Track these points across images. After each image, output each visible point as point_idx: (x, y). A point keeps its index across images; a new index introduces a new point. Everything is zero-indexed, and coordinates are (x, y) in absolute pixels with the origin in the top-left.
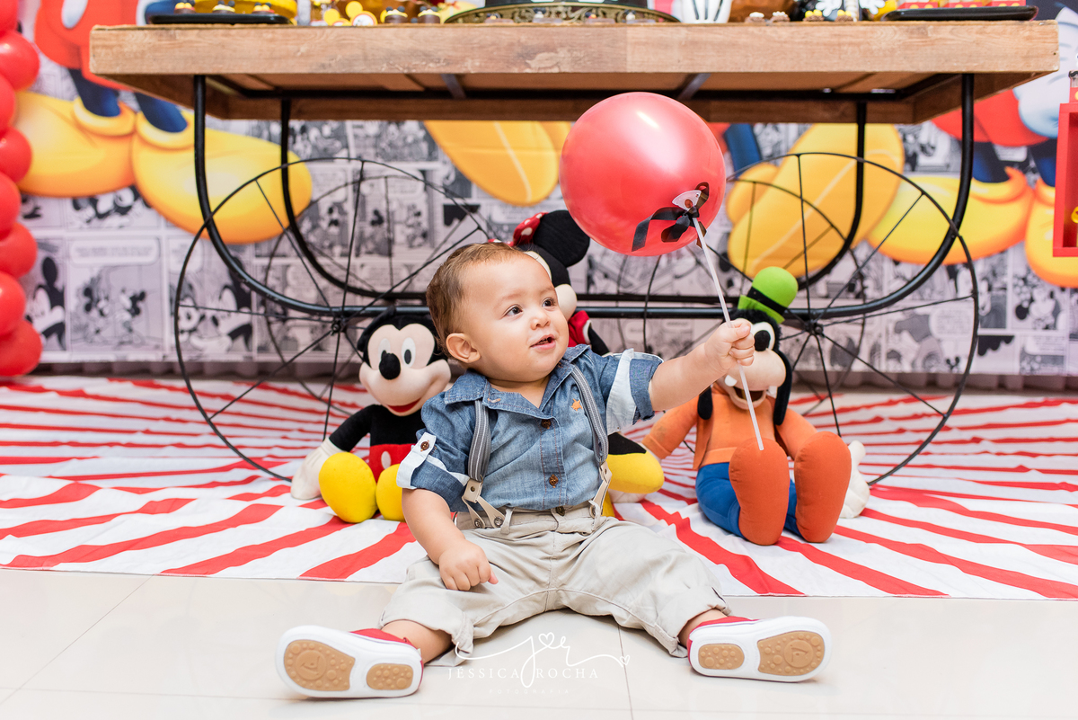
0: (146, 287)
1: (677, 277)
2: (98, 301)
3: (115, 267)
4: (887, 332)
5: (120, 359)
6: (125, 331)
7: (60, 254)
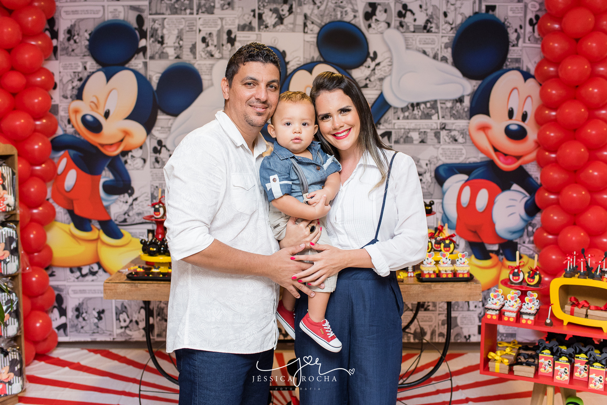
0: (104, 307)
2: (82, 314)
3: (90, 299)
4: (439, 325)
5: (93, 340)
6: (95, 327)
7: (64, 292)
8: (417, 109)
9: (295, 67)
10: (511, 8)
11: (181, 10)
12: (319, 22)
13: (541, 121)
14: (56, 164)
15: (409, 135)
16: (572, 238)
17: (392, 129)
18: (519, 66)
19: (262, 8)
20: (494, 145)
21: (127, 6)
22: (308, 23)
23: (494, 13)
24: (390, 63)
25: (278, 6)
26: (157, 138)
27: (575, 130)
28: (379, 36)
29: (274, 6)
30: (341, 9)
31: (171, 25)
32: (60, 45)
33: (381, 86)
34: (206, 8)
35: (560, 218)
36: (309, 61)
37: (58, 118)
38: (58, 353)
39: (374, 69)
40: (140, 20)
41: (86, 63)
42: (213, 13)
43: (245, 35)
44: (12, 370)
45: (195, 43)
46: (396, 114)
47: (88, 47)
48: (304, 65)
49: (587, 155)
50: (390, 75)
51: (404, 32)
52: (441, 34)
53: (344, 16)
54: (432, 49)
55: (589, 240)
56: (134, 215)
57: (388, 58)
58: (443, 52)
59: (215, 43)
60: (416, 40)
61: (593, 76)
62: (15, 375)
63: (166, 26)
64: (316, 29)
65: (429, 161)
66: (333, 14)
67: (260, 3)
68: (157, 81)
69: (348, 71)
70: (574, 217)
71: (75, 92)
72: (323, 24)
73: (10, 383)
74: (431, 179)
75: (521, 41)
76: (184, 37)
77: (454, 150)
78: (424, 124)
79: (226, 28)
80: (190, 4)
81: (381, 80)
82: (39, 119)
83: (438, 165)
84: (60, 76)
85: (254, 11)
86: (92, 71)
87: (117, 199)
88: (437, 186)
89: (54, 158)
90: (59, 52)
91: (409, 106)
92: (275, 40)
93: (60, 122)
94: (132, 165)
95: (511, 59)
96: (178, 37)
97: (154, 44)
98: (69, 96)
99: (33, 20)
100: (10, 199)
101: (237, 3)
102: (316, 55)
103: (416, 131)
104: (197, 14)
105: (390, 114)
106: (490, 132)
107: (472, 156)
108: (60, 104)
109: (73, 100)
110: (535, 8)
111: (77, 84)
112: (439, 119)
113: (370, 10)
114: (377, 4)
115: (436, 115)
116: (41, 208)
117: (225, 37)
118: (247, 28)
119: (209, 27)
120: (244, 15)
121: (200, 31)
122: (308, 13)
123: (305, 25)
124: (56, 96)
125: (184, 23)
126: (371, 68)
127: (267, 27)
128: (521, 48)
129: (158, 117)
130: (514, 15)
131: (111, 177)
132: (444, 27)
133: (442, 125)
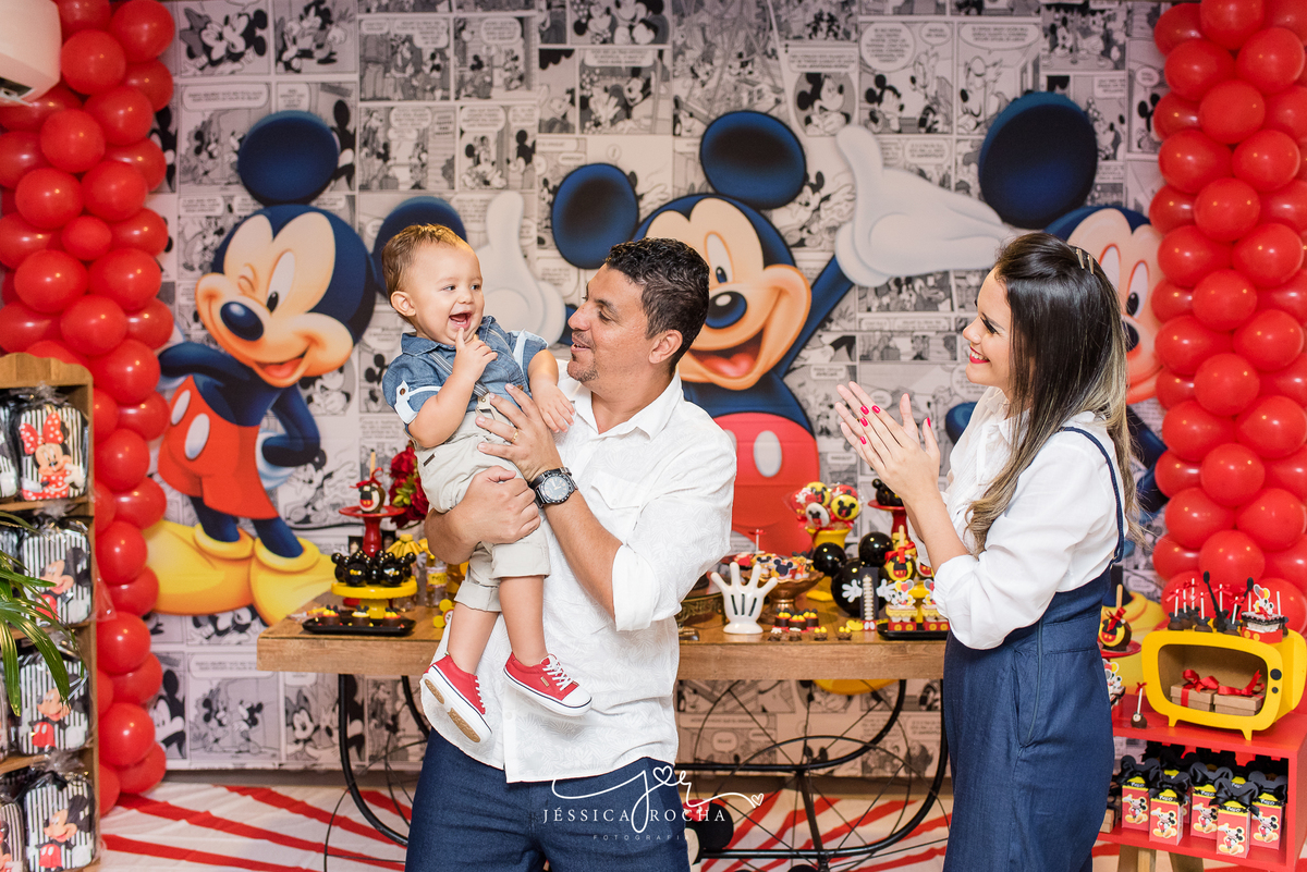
0: (263, 699)
1: (761, 692)
2: (217, 712)
3: (234, 680)
5: (239, 767)
6: (243, 740)
7: (181, 667)
8: (908, 289)
9: (656, 206)
10: (1101, 81)
11: (425, 91)
12: (705, 113)
13: (1164, 313)
14: (169, 403)
15: (891, 344)
16: (1226, 557)
17: (856, 331)
18: (1120, 199)
19: (588, 87)
21: (317, 83)
22: (683, 116)
23: (1066, 91)
24: (850, 197)
25: (621, 82)
26: (374, 350)
27: (1232, 332)
28: (827, 141)
29: (611, 82)
30: (750, 88)
31: (403, 122)
32: (181, 162)
33: (833, 242)
34: (474, 86)
35: (1204, 514)
36: (684, 193)
37: (174, 309)
38: (164, 793)
39: (818, 209)
40: (341, 111)
41: (232, 198)
42: (488, 97)
43: (555, 141)
44: (73, 817)
45: (453, 158)
46: (864, 300)
47: (236, 167)
48: (674, 201)
49: (1255, 383)
50: (851, 219)
51: (880, 133)
52: (955, 137)
53: (755, 100)
54: (939, 166)
55: (1263, 561)
56: (325, 507)
57: (846, 185)
58: (960, 172)
59: (493, 157)
60: (903, 149)
61: (1266, 221)
62: (80, 828)
63: (395, 123)
64: (699, 128)
65: (934, 397)
66: (733, 96)
67: (584, 76)
68: (375, 235)
69: (763, 212)
70: (1233, 511)
71: (209, 257)
72: (713, 117)
73: (69, 845)
75: (1122, 148)
76: (430, 146)
78: (922, 321)
79: (516, 127)
80: (442, 78)
81: (833, 230)
82: (136, 312)
83: (951, 405)
84: (179, 225)
85: (571, 92)
86: (243, 214)
87: (291, 475)
89: (164, 391)
90: (178, 176)
91: (891, 284)
92: (615, 151)
93: (178, 318)
94: (322, 405)
95: (1101, 185)
96: (417, 145)
97: (369, 160)
98: (196, 266)
99: (128, 116)
100: (77, 473)
101: (537, 76)
102: (697, 180)
103: (905, 336)
104: (457, 99)
105: (851, 301)
108: (178, 282)
109: (204, 273)
110: (1151, 80)
111: (214, 240)
112: (952, 309)
113: (808, 88)
114: (822, 77)
115: (948, 301)
116: (136, 494)
117: (513, 144)
118: (558, 126)
119: (480, 125)
120: (552, 101)
121: (462, 132)
122: (683, 96)
123: (676, 120)
124: (171, 264)
125: (429, 117)
126: (812, 207)
127: (597, 124)
128: (1121, 163)
129: (378, 308)
130: (1107, 95)
131: (280, 430)
132: (961, 121)
133: (960, 322)
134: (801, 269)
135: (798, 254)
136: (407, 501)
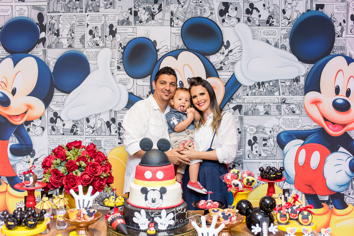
8: (262, 86)
9: (164, 54)
10: (337, 6)
12: (184, 18)
15: (256, 108)
17: (242, 103)
18: (343, 52)
20: (324, 116)
21: (31, 6)
22: (174, 19)
23: (323, 10)
24: (240, 51)
25: (151, 6)
26: (53, 110)
28: (231, 29)
29: (146, 5)
30: (201, 8)
31: (65, 21)
33: (234, 68)
34: (93, 7)
36: (175, 49)
39: (228, 55)
40: (41, 17)
42: (98, 11)
43: (124, 28)
45: (84, 35)
46: (246, 91)
48: (171, 52)
50: (240, 59)
51: (251, 26)
52: (280, 27)
53: (203, 12)
54: (274, 39)
57: (238, 46)
58: (282, 41)
59: (100, 35)
60: (261, 32)
63: (61, 22)
64: (181, 24)
65: (272, 129)
66: (194, 11)
67: (136, 3)
68: (54, 65)
69: (208, 57)
72: (186, 19)
74: (274, 143)
75: (344, 32)
76: (75, 30)
77: (292, 120)
78: (268, 99)
79: (109, 23)
80: (80, 4)
81: (233, 63)
83: (279, 132)
85: (130, 9)
86: (2, 57)
87: (21, 159)
88: (279, 149)
91: (256, 84)
92: (147, 32)
95: (337, 47)
96: (70, 30)
97: (51, 36)
101: (118, 3)
102: (180, 43)
103: (261, 105)
104: (85, 12)
105: (240, 91)
106: (321, 105)
107: (307, 125)
112: (280, 95)
113: (223, 8)
114: (229, 4)
115: (278, 91)
117: (108, 30)
118: (125, 23)
119: (95, 22)
120: (123, 13)
121: (88, 25)
122: (174, 10)
125: (75, 19)
126: (225, 55)
127: (141, 22)
128: (344, 38)
129: (55, 94)
130: (339, 12)
131: (17, 142)
132: (283, 22)
133: (283, 100)
134: (221, 79)
135: (220, 73)
136: (48, 180)
